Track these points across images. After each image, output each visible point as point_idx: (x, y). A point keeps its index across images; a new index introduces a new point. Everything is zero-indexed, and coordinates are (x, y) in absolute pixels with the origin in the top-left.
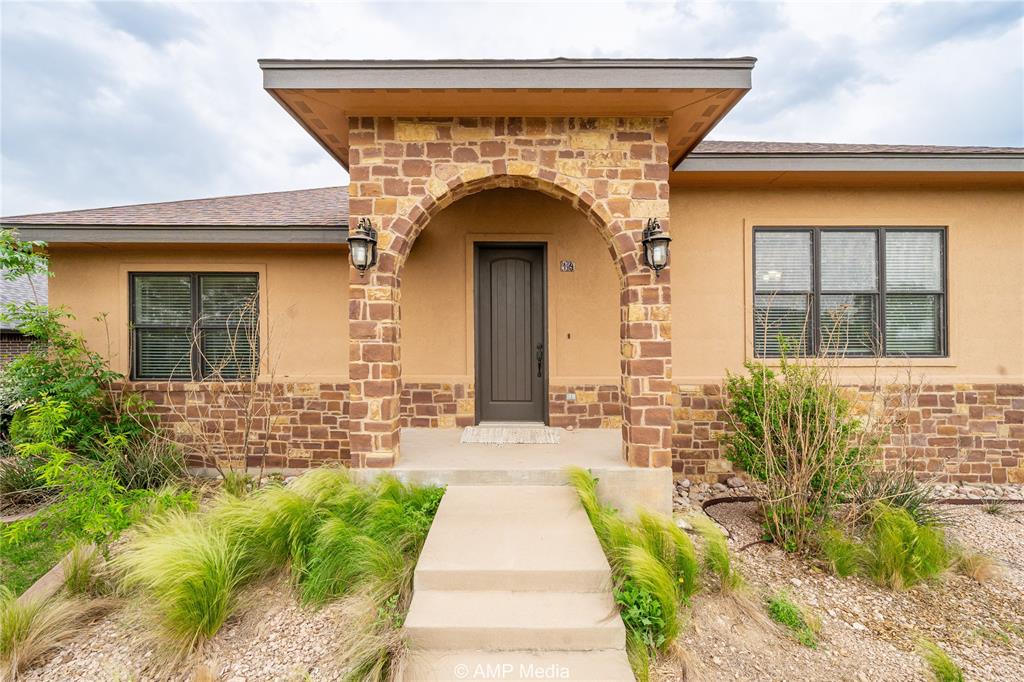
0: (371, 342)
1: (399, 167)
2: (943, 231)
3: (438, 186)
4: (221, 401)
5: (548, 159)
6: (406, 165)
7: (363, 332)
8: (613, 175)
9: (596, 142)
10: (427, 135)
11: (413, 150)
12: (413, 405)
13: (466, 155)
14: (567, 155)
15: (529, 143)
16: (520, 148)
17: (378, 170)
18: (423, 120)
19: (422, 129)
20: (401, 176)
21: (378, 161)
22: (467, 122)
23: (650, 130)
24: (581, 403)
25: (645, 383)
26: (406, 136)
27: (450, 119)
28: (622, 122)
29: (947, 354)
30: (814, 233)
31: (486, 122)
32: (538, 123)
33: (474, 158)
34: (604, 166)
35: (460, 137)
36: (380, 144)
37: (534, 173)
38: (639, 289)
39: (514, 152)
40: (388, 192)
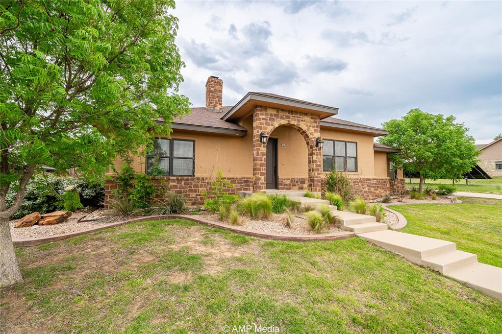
0: (261, 162)
1: (268, 119)
2: (356, 143)
3: (277, 125)
4: (183, 183)
5: (299, 121)
6: (270, 118)
7: (260, 159)
8: (310, 126)
9: (307, 119)
10: (274, 112)
11: (271, 115)
12: (243, 184)
13: (282, 118)
14: (302, 121)
15: (294, 117)
16: (293, 118)
17: (263, 119)
18: (273, 108)
19: (273, 110)
20: (268, 121)
21: (264, 117)
22: (283, 110)
23: (316, 117)
24: (286, 183)
25: (316, 173)
26: (270, 111)
27: (279, 109)
28: (312, 115)
29: (357, 172)
30: (334, 141)
31: (286, 111)
32: (296, 113)
33: (284, 119)
34: (309, 124)
35: (281, 114)
36: (264, 112)
37: (296, 124)
38: (315, 152)
39: (292, 119)
40: (266, 125)
